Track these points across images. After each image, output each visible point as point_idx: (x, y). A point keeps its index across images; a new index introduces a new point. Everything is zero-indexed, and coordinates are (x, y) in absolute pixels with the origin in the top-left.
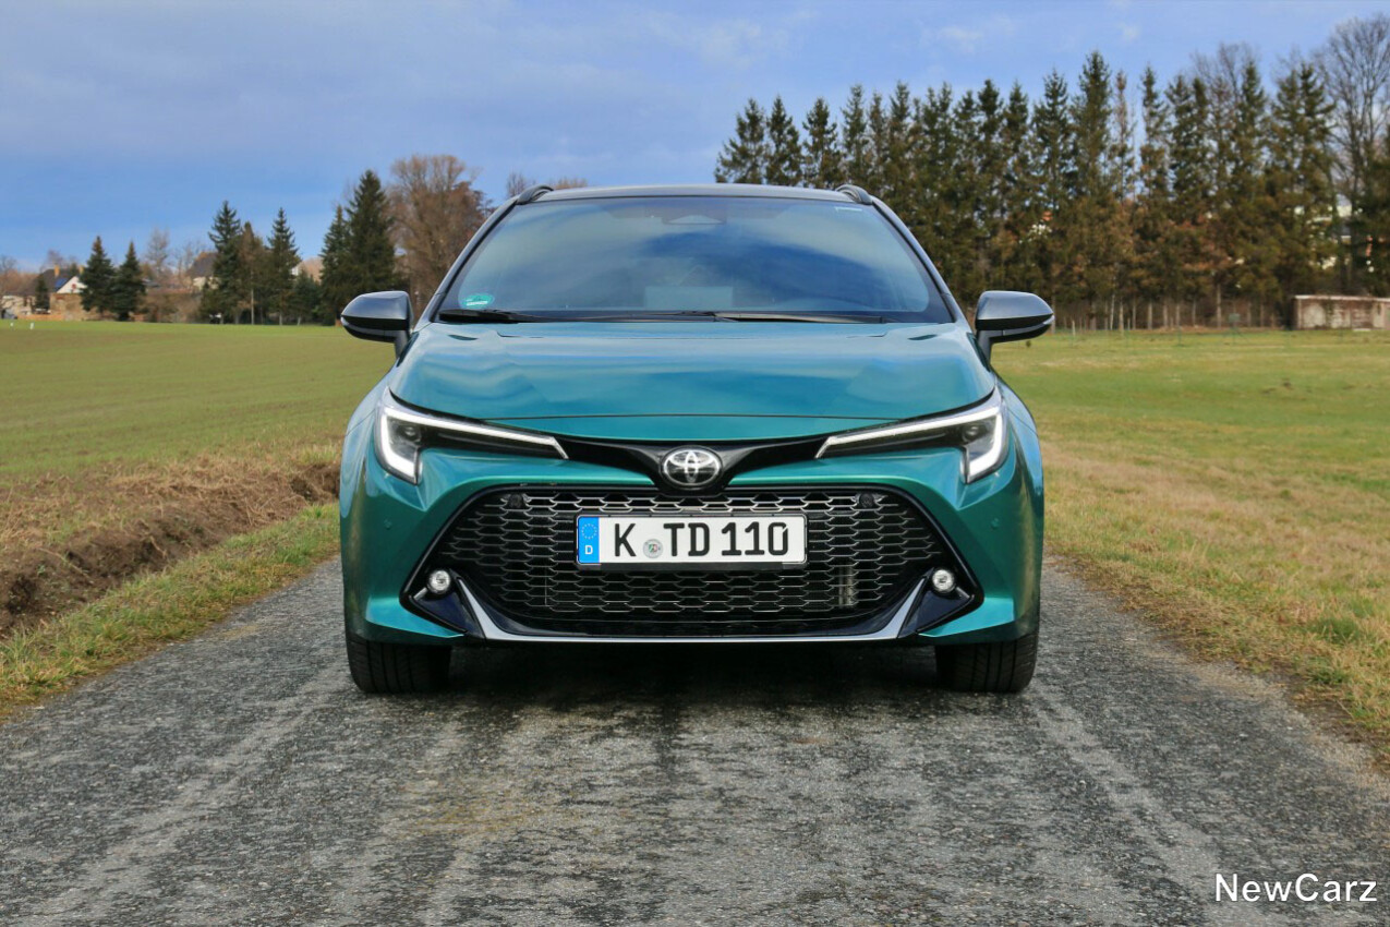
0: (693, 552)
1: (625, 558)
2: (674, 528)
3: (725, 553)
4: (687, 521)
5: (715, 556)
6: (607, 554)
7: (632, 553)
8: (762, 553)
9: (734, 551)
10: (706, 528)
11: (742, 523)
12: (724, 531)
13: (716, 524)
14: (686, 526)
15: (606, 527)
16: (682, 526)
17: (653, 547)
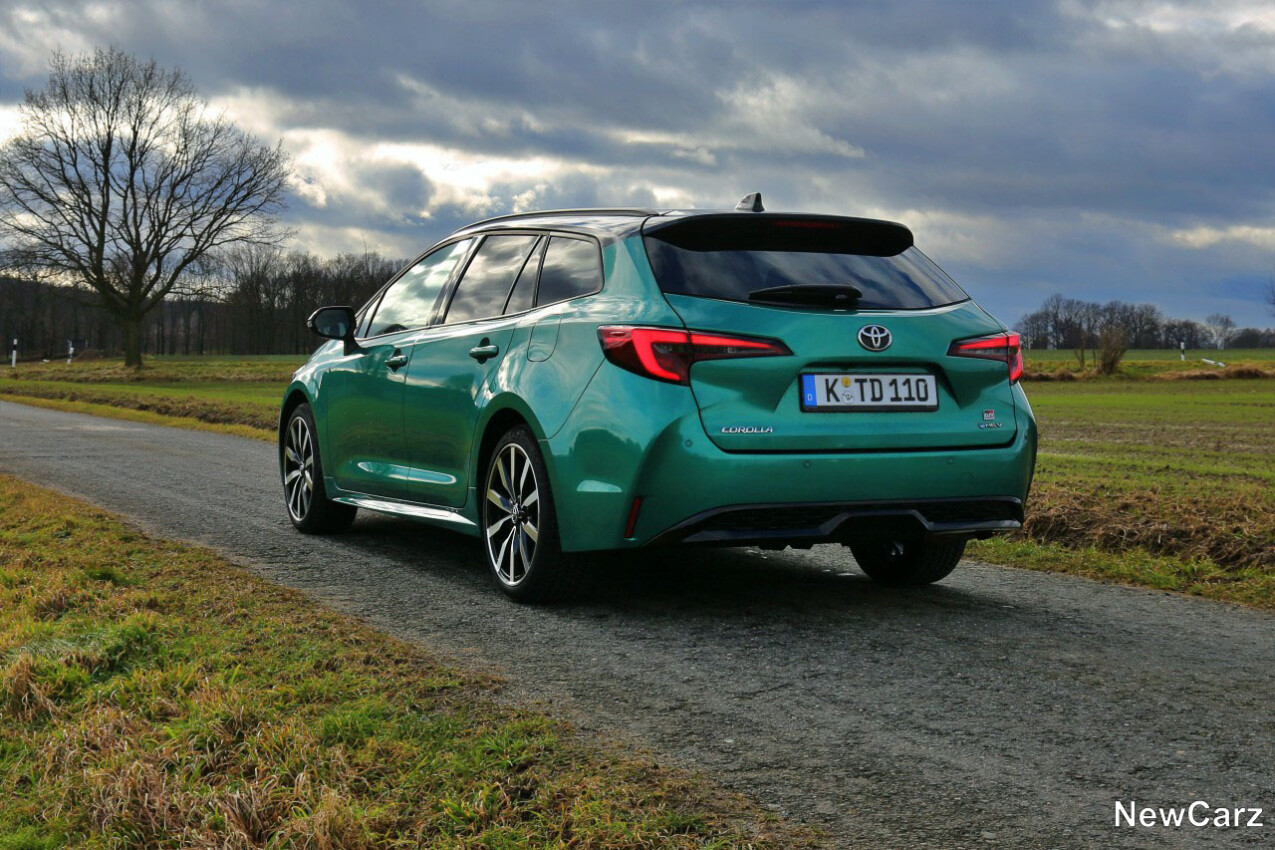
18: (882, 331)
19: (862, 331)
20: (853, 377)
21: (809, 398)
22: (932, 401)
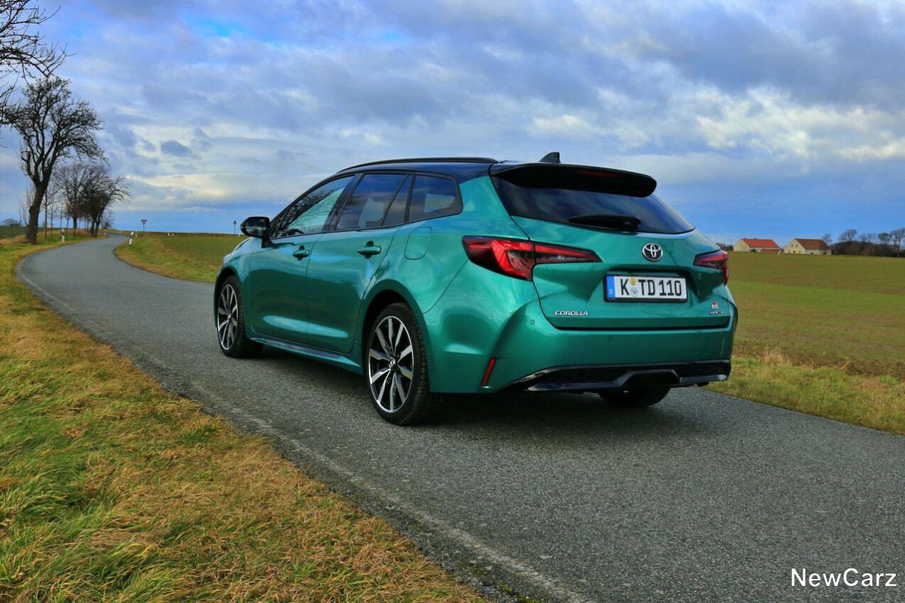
18: (657, 248)
19: (645, 247)
20: (637, 279)
21: (610, 292)
22: (684, 296)
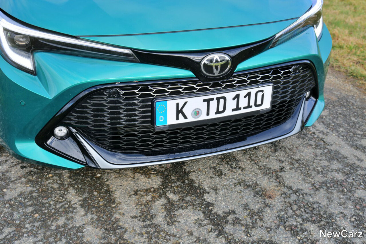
0: (218, 112)
1: (182, 120)
2: (208, 101)
3: (233, 110)
4: (215, 96)
5: (228, 113)
6: (171, 119)
7: (185, 117)
8: (251, 107)
9: (238, 108)
10: (224, 98)
11: (243, 93)
12: (234, 99)
13: (230, 96)
14: (215, 99)
15: (171, 105)
16: (212, 99)
17: (197, 113)
